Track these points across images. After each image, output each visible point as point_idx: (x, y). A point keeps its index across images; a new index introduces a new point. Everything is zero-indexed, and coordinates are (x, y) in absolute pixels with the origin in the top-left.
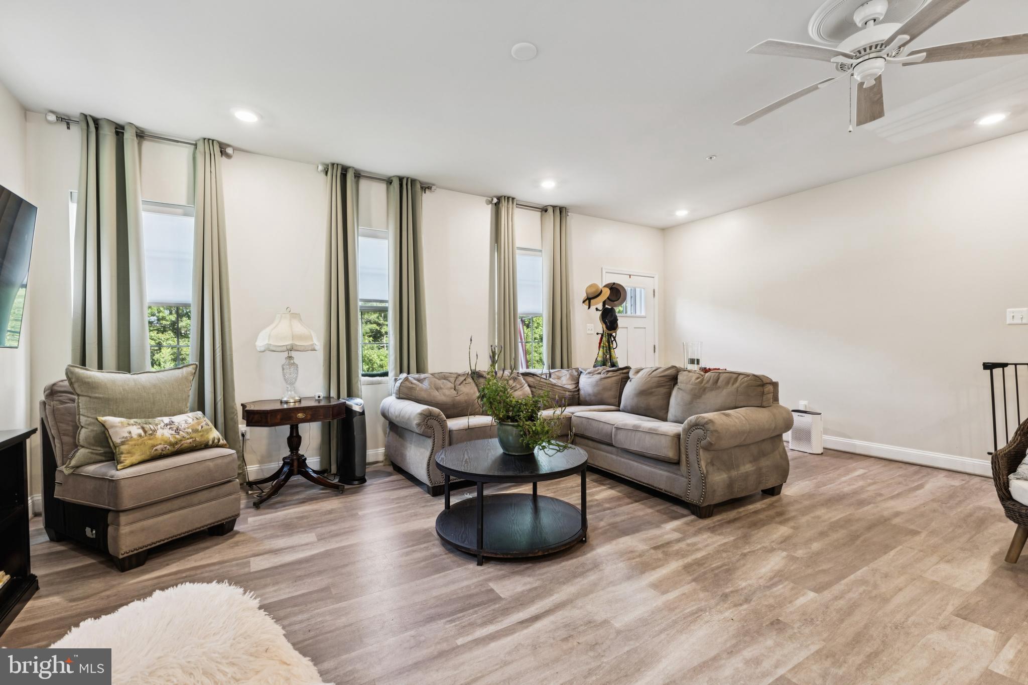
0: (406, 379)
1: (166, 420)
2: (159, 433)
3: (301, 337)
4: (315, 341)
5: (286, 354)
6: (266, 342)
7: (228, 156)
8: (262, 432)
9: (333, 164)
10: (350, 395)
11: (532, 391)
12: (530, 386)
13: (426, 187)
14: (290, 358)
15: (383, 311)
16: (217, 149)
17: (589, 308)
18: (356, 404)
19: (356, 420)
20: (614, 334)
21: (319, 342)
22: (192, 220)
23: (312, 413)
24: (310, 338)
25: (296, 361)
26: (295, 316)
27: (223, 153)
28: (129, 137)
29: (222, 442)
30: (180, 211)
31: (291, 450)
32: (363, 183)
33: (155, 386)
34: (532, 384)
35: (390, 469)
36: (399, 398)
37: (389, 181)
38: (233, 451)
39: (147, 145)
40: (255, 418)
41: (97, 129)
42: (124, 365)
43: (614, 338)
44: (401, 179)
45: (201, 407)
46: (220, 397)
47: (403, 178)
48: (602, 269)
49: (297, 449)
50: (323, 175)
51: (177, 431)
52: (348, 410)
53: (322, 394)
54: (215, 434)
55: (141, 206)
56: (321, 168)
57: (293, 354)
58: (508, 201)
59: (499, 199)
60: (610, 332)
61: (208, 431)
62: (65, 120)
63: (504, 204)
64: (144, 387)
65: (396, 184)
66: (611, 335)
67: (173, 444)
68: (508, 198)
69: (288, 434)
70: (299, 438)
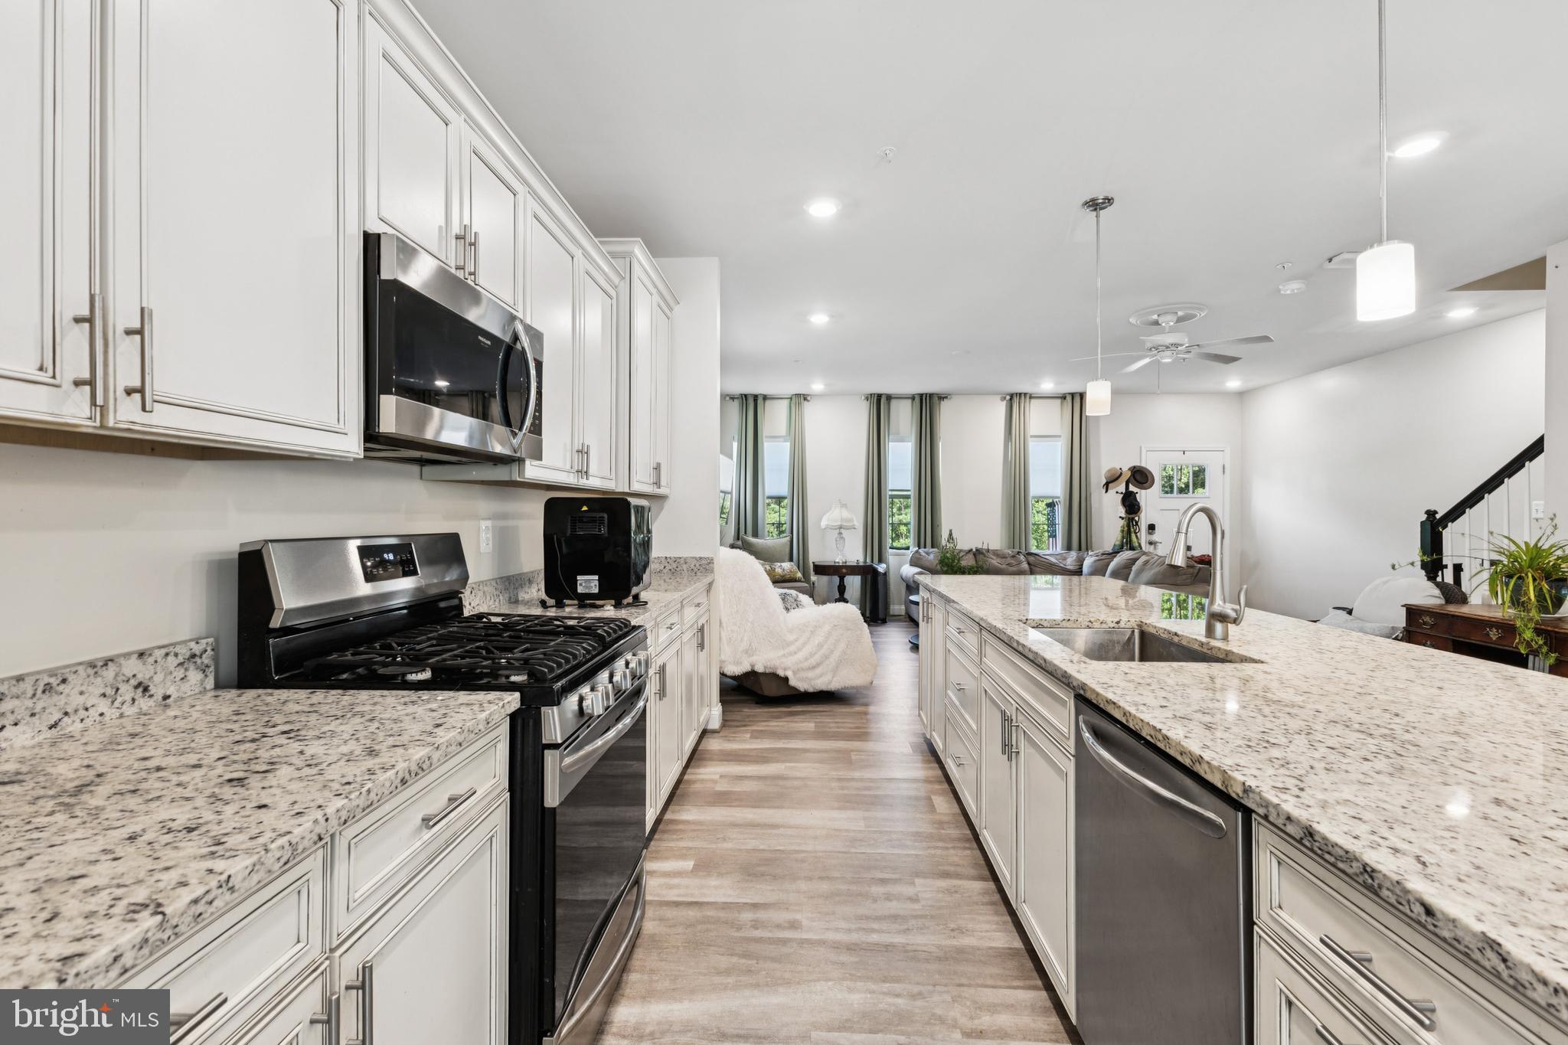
0: (917, 552)
1: (779, 564)
2: (776, 570)
3: (848, 520)
4: (856, 523)
5: (838, 531)
6: (826, 523)
7: (808, 401)
8: (825, 579)
9: (871, 395)
10: (880, 561)
11: (1030, 569)
12: (1029, 564)
13: (942, 397)
14: (840, 533)
15: (908, 497)
16: (802, 398)
17: (1106, 491)
18: (881, 568)
19: (880, 579)
20: (1137, 518)
21: (859, 523)
22: (788, 444)
23: (854, 570)
24: (851, 520)
25: (844, 536)
26: (844, 506)
27: (805, 399)
28: (760, 401)
29: (803, 579)
30: (782, 439)
31: (840, 594)
32: (894, 403)
33: (774, 547)
34: (1031, 562)
35: (908, 619)
36: (911, 565)
37: (913, 398)
38: (807, 585)
39: (768, 402)
40: (820, 570)
41: (746, 400)
42: (755, 534)
43: (1137, 523)
44: (921, 395)
45: (791, 560)
46: (801, 557)
47: (922, 394)
48: (1141, 448)
49: (843, 595)
50: (865, 401)
51: (784, 570)
52: (875, 572)
53: (861, 560)
54: (799, 575)
55: (764, 439)
56: (863, 398)
57: (843, 531)
58: (1020, 397)
59: (1012, 396)
60: (1131, 516)
61: (796, 572)
62: (733, 398)
63: (1016, 400)
64: (770, 547)
65: (917, 400)
66: (1133, 519)
67: (782, 577)
68: (1020, 394)
69: (838, 584)
70: (845, 587)
